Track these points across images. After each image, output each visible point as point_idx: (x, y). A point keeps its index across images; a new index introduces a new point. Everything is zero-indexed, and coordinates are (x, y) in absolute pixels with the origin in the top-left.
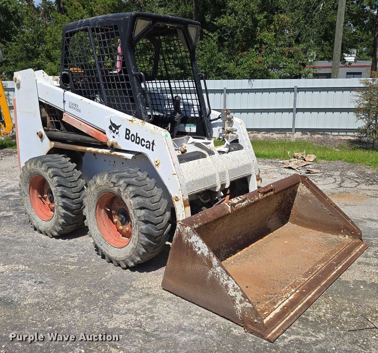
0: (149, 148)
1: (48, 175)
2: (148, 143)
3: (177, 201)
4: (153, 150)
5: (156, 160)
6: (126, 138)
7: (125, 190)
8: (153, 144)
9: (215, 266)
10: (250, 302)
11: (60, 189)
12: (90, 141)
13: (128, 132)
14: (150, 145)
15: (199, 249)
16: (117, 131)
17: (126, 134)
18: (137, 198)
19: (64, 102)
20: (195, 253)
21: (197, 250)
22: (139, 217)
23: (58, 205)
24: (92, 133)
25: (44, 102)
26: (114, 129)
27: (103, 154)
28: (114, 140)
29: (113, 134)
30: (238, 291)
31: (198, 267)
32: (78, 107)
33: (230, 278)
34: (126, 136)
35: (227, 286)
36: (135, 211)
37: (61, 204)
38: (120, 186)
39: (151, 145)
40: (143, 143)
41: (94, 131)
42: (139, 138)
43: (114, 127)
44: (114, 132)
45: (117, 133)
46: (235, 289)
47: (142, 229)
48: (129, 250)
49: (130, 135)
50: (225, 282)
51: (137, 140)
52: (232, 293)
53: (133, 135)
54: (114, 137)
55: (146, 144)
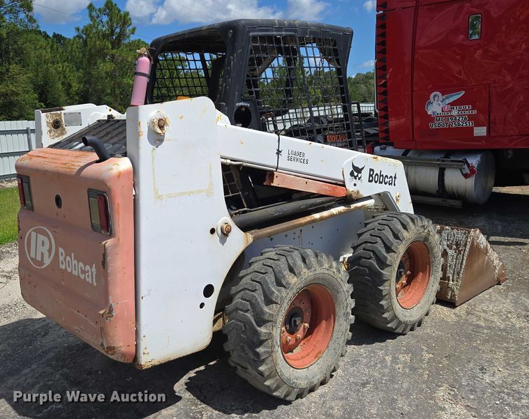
0: (392, 184)
2: (391, 179)
4: (395, 185)
5: (398, 194)
6: (369, 181)
8: (395, 178)
9: (489, 250)
12: (322, 203)
13: (372, 173)
16: (359, 175)
17: (370, 175)
19: (279, 152)
25: (229, 162)
26: (356, 174)
28: (356, 189)
29: (354, 181)
32: (304, 156)
34: (369, 179)
39: (393, 180)
40: (387, 180)
42: (383, 175)
43: (356, 171)
44: (355, 178)
45: (359, 179)
49: (374, 176)
53: (377, 174)
54: (355, 185)
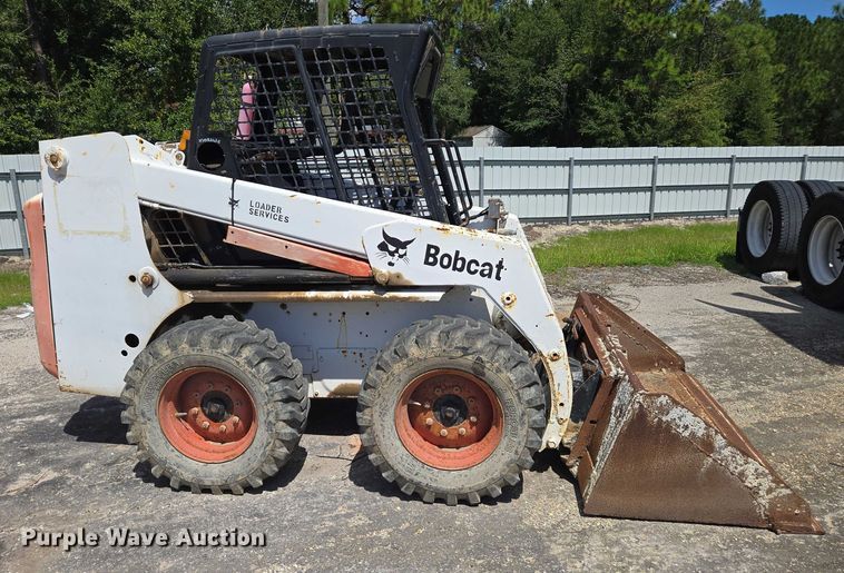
0: (490, 275)
1: (242, 362)
2: (487, 267)
3: (552, 360)
4: (498, 278)
5: (507, 295)
6: (426, 262)
7: (492, 358)
8: (500, 266)
9: (720, 448)
10: (787, 487)
11: (278, 386)
13: (433, 251)
14: (491, 270)
15: (686, 427)
16: (401, 252)
17: (428, 255)
18: (519, 368)
19: (233, 202)
20: (677, 437)
21: (680, 430)
22: (528, 402)
23: (278, 420)
24: (326, 262)
25: (156, 206)
26: (392, 248)
27: (356, 300)
28: (393, 270)
29: (390, 258)
30: (766, 476)
31: (681, 459)
32: (280, 211)
33: (750, 460)
34: (427, 259)
35: (742, 474)
36: (520, 391)
37: (286, 417)
38: (481, 352)
39: (495, 270)
40: (474, 268)
41: (332, 258)
42: (463, 259)
43: (391, 245)
44: (392, 254)
45: (401, 256)
46: (758, 475)
47: (535, 422)
48: (500, 466)
49: (439, 257)
50: (740, 468)
51: (456, 262)
52: (751, 481)
53: (446, 255)
54: (391, 264)
55: (480, 268)
